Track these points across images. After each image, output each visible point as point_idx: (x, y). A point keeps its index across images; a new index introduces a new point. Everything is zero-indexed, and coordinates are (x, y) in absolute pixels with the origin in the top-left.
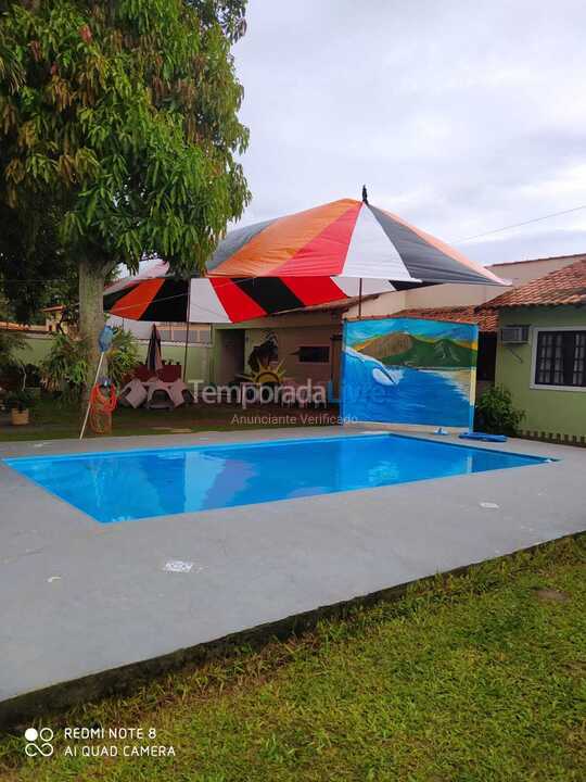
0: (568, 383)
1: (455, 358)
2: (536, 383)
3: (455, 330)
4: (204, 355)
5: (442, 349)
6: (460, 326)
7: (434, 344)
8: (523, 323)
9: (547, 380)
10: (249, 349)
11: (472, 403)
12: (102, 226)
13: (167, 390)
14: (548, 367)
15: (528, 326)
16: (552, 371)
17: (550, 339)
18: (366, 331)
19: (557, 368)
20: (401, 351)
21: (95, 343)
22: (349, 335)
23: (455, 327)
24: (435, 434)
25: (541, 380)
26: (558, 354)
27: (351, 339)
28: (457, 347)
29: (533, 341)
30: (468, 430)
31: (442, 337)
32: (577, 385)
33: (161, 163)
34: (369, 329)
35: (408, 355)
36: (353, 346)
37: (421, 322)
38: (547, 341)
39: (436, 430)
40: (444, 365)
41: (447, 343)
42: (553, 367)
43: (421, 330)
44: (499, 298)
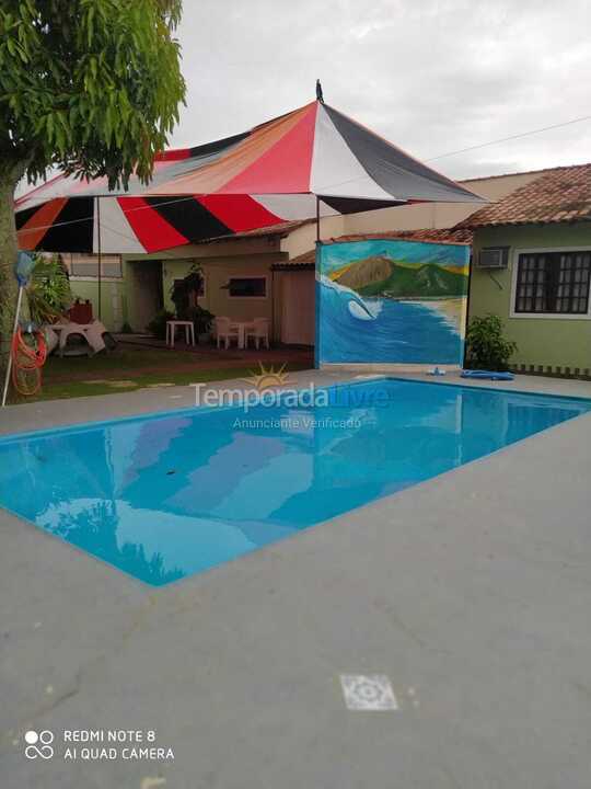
0: (550, 309)
1: (442, 285)
2: (517, 311)
3: (442, 253)
4: (115, 291)
5: (426, 277)
6: (448, 248)
7: (416, 271)
8: (504, 245)
9: (528, 308)
10: (168, 284)
11: (463, 337)
12: (13, 102)
13: (83, 333)
14: (529, 294)
15: (508, 248)
16: (534, 298)
17: (532, 261)
18: (341, 255)
19: (540, 293)
20: (380, 279)
21: (10, 276)
22: (323, 260)
23: (442, 249)
24: (432, 374)
25: (521, 308)
26: (541, 278)
27: (325, 265)
28: (444, 273)
29: (513, 265)
30: (458, 367)
31: (425, 262)
32: (561, 312)
33: (97, 12)
34: (343, 253)
35: (386, 285)
36: (327, 274)
37: (401, 244)
38: (528, 263)
39: (431, 369)
40: (428, 295)
41: (432, 268)
42: (535, 293)
43: (402, 254)
44: (473, 217)
